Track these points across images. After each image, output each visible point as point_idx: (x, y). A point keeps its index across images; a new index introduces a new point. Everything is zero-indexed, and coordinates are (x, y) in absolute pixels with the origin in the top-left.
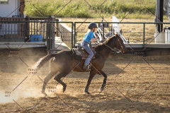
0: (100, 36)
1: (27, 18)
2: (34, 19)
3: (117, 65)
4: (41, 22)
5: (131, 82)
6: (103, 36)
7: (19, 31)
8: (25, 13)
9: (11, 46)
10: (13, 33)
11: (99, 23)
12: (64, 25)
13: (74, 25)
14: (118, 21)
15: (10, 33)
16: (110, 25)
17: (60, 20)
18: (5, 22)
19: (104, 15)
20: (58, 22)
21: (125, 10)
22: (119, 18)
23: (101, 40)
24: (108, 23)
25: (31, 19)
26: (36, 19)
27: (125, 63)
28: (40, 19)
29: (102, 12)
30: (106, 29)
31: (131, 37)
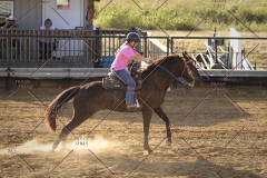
0: (211, 59)
1: (98, 31)
2: (108, 32)
3: (239, 104)
4: (120, 37)
5: (258, 130)
6: (215, 58)
7: (85, 51)
8: (96, 23)
9: (73, 75)
10: (77, 54)
11: (209, 39)
12: (155, 42)
13: (170, 42)
14: (238, 35)
15: (72, 54)
16: (227, 42)
17: (149, 34)
18: (64, 37)
19: (218, 27)
20: (146, 37)
21: (250, 17)
22: (240, 30)
23: (212, 64)
24: (223, 39)
25: (104, 32)
26: (112, 32)
27: (249, 101)
28: (119, 32)
29: (214, 21)
30: (219, 47)
31: (259, 61)
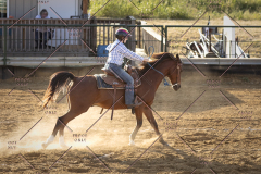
0: (204, 48)
1: (93, 21)
2: (103, 21)
3: (231, 92)
4: (115, 27)
5: (253, 118)
6: (209, 47)
7: (79, 40)
8: (90, 12)
9: (68, 64)
10: (72, 43)
11: (203, 27)
12: (149, 30)
13: (164, 31)
14: (233, 23)
15: (67, 43)
16: (220, 30)
17: (143, 23)
18: (59, 27)
19: (211, 15)
20: (140, 26)
21: (243, 6)
22: (233, 19)
23: (206, 52)
24: (217, 27)
25: (99, 21)
26: (107, 21)
27: (243, 89)
28: (113, 21)
29: (207, 10)
30: (213, 36)
31: (252, 49)
